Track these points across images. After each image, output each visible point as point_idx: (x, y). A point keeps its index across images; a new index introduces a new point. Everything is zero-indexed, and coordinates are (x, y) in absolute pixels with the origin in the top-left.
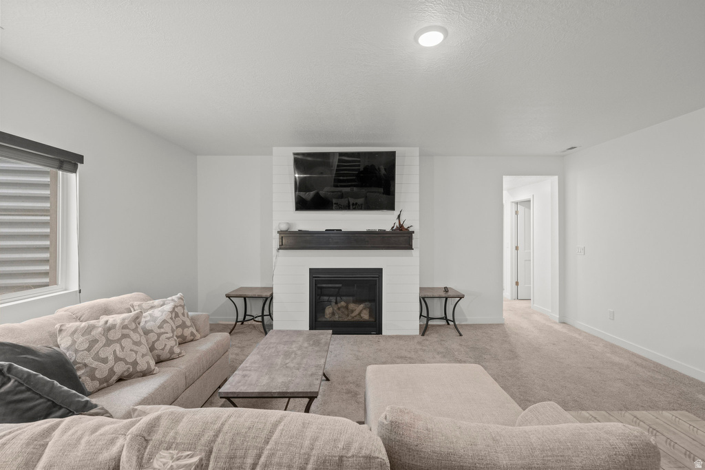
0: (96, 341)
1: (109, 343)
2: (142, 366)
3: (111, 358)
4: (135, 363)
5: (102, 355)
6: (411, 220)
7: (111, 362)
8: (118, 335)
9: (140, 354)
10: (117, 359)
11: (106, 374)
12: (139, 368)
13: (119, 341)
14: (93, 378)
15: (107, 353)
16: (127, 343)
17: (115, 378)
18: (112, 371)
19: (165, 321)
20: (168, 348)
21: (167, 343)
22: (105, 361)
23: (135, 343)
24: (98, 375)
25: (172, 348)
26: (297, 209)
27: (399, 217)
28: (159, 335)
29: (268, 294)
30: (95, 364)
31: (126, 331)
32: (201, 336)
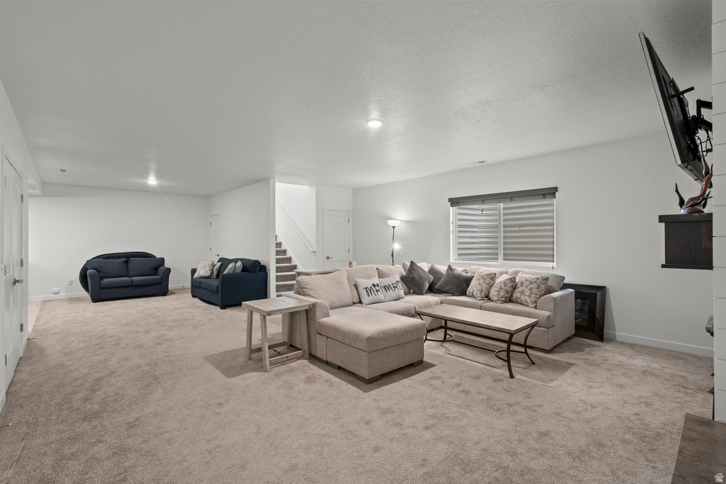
32: (536, 307)
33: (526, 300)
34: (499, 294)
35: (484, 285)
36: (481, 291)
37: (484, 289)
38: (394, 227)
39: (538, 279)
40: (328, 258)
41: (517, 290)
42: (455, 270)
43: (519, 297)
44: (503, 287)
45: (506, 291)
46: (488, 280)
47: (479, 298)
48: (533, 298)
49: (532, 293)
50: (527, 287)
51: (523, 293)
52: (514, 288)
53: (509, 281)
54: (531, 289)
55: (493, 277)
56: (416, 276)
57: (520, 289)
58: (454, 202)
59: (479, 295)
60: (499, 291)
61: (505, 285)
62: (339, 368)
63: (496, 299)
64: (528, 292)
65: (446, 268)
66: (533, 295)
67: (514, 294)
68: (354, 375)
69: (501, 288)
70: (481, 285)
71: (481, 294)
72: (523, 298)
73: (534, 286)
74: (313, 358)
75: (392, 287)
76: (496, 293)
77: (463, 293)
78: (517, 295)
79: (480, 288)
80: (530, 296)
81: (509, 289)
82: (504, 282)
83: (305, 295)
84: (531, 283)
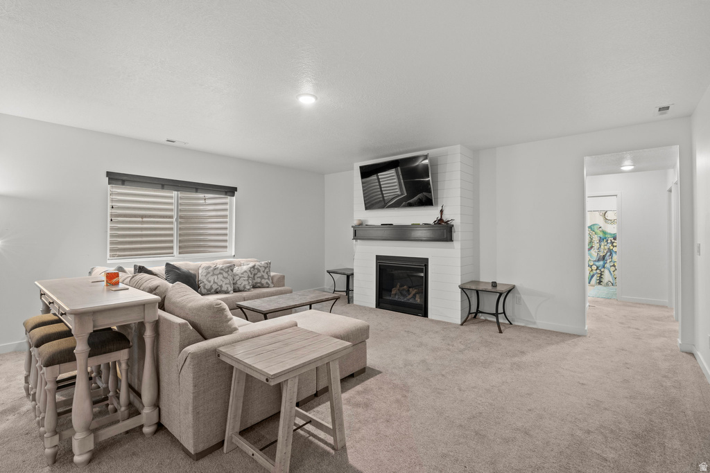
0: (209, 273)
1: (213, 275)
2: (224, 288)
3: (212, 281)
4: (221, 286)
5: (209, 279)
6: (453, 213)
7: (212, 283)
8: (218, 272)
9: (224, 283)
10: (214, 282)
11: (209, 287)
12: (223, 289)
13: (217, 275)
14: (205, 288)
15: (211, 279)
16: (220, 276)
17: (213, 291)
18: (211, 288)
19: (245, 272)
20: (243, 284)
21: (242, 283)
22: (210, 282)
23: (224, 277)
24: (206, 287)
25: (245, 285)
26: (366, 209)
27: (442, 211)
28: (240, 277)
29: (349, 273)
30: (206, 282)
31: (222, 271)
33: (267, 283)
37: (231, 282)
46: (230, 272)
49: (268, 276)
50: (264, 272)
51: (262, 277)
54: (267, 273)
55: (232, 268)
58: (113, 178)
63: (248, 287)
64: (266, 276)
68: (352, 376)
69: (249, 277)
70: (226, 278)
71: (230, 287)
72: (264, 282)
76: (247, 283)
80: (268, 279)
82: (250, 271)
84: (265, 268)
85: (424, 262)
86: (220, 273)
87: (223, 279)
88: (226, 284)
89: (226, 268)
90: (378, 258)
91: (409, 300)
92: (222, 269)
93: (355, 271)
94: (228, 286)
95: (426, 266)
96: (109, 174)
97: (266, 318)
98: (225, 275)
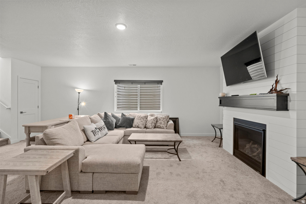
1: (138, 119)
3: (137, 122)
19: (152, 120)
20: (149, 125)
23: (141, 121)
26: (227, 85)
27: (277, 81)
28: (149, 122)
29: (220, 127)
31: (141, 118)
32: (167, 129)
33: (163, 126)
34: (152, 125)
35: (144, 122)
36: (143, 124)
37: (144, 124)
38: (79, 93)
39: (166, 117)
40: (21, 113)
41: (158, 122)
42: (126, 115)
43: (159, 125)
44: (153, 122)
45: (155, 123)
46: (145, 119)
47: (143, 128)
48: (165, 125)
49: (164, 123)
50: (162, 121)
51: (161, 123)
52: (157, 121)
53: (155, 119)
54: (164, 121)
55: (146, 117)
56: (110, 120)
57: (160, 122)
58: (117, 82)
59: (142, 126)
60: (152, 124)
61: (154, 121)
62: (107, 192)
63: (151, 127)
64: (163, 123)
65: (121, 115)
66: (165, 124)
67: (157, 124)
68: (124, 192)
69: (152, 122)
70: (142, 122)
71: (143, 126)
72: (161, 125)
73: (165, 120)
74: (76, 193)
75: (103, 128)
76: (151, 125)
77: (131, 126)
78: (158, 124)
79: (142, 123)
80: (164, 124)
81: (155, 122)
82: (154, 119)
83: (54, 144)
84: (164, 119)
85: (263, 127)
86: (140, 119)
87: (141, 122)
88: (141, 124)
89: (143, 117)
90: (235, 120)
91: (255, 156)
92: (142, 117)
93: (224, 127)
94: (142, 125)
95: (264, 131)
96: (115, 81)
97: (136, 144)
98: (142, 120)
